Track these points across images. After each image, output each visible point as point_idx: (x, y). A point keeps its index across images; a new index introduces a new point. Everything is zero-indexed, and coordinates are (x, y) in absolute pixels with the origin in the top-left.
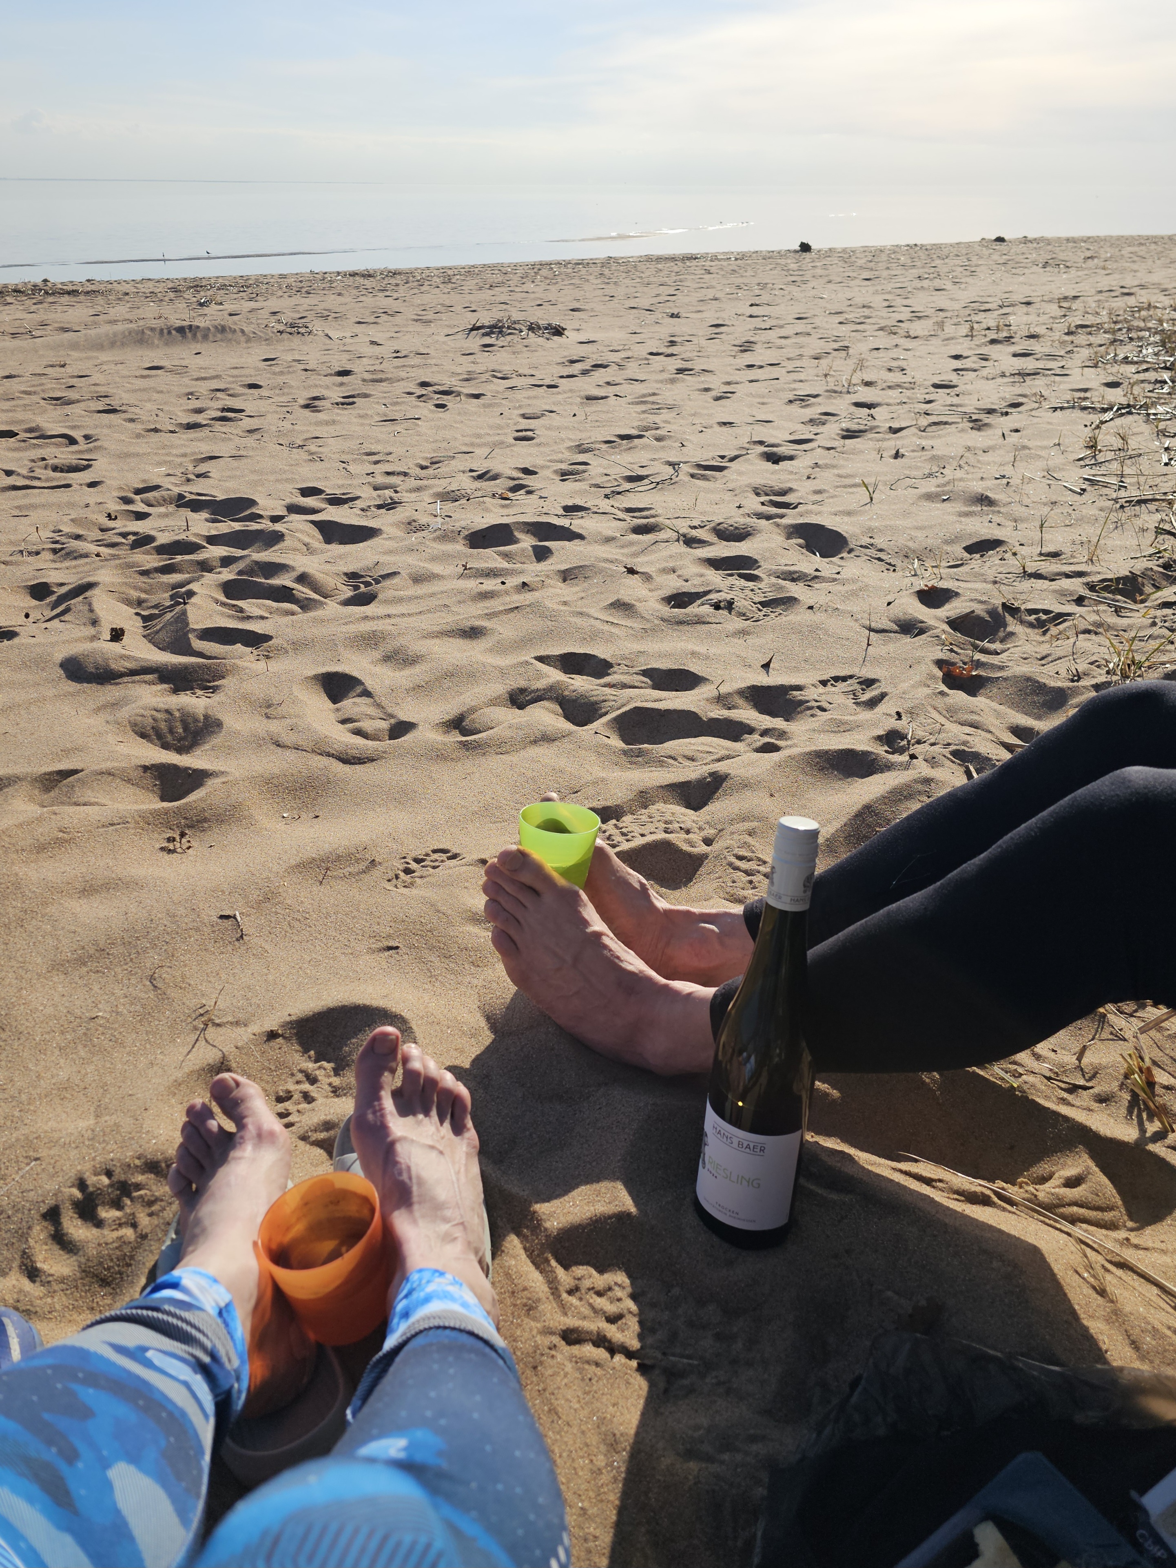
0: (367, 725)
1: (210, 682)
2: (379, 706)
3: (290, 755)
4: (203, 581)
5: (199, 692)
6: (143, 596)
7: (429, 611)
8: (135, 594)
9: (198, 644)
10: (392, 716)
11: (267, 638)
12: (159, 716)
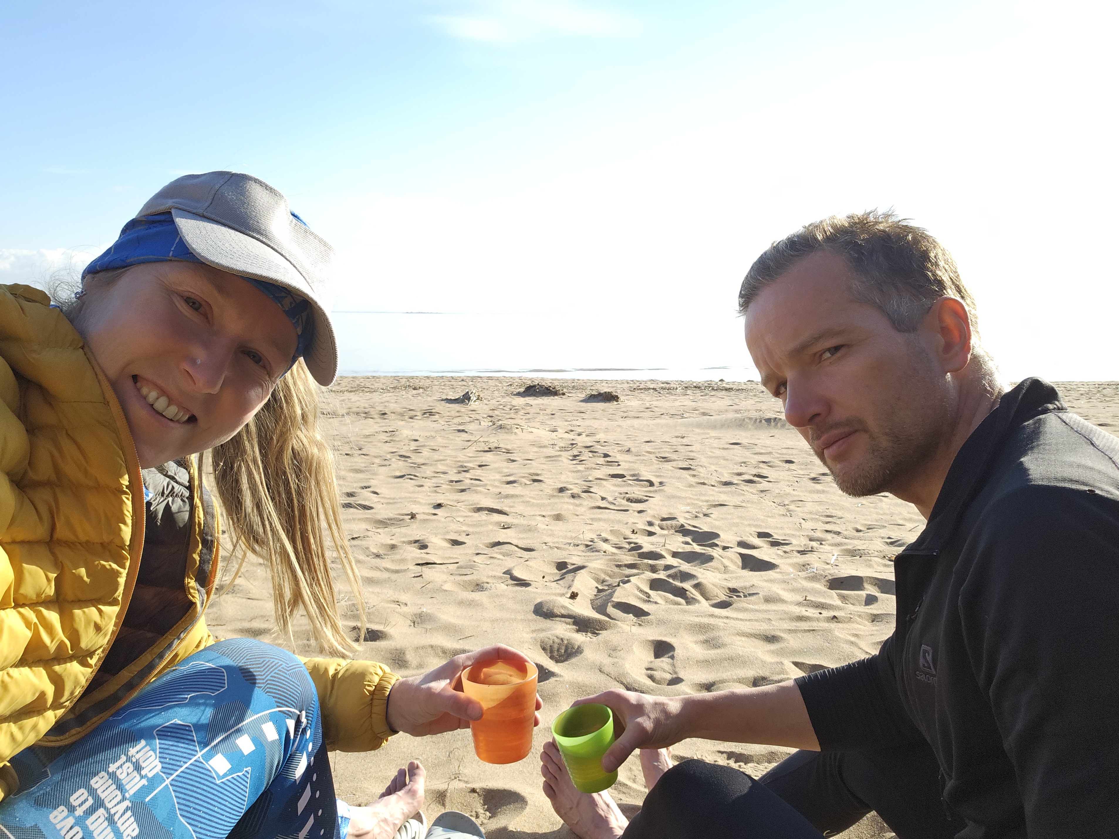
0: (657, 674)
1: (598, 630)
2: (673, 665)
3: (603, 677)
4: (642, 576)
5: (589, 634)
6: (607, 578)
7: (756, 620)
8: (603, 576)
9: (610, 610)
10: (676, 673)
11: (647, 614)
12: (556, 640)
